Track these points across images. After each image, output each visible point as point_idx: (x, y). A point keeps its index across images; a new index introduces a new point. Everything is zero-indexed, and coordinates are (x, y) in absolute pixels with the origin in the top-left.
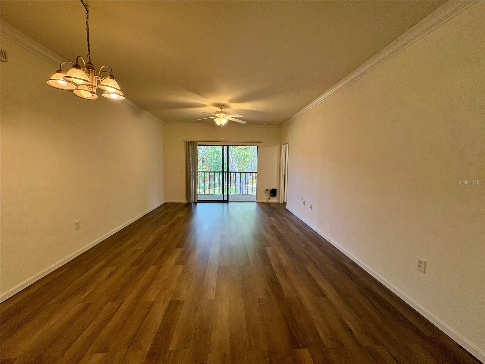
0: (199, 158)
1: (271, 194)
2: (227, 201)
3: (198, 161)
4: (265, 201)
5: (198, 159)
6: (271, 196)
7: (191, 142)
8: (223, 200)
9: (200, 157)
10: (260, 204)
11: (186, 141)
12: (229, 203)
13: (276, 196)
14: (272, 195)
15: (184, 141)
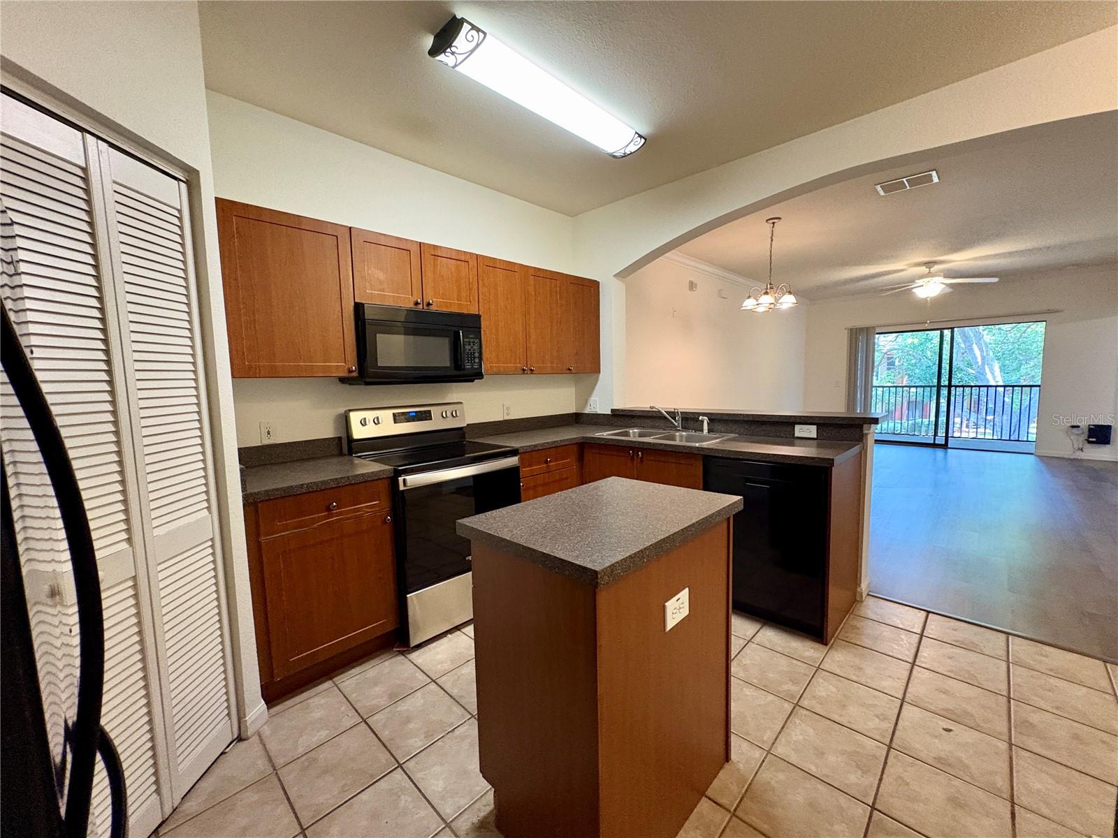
0: (878, 356)
1: (1089, 437)
2: (945, 446)
3: (876, 365)
4: (1067, 453)
5: (875, 359)
6: (1090, 442)
7: (861, 329)
8: (932, 442)
9: (881, 355)
10: (1049, 462)
11: (851, 329)
12: (949, 450)
13: (1109, 444)
14: (1090, 439)
15: (846, 329)
